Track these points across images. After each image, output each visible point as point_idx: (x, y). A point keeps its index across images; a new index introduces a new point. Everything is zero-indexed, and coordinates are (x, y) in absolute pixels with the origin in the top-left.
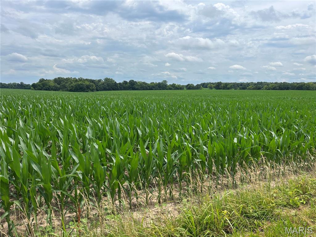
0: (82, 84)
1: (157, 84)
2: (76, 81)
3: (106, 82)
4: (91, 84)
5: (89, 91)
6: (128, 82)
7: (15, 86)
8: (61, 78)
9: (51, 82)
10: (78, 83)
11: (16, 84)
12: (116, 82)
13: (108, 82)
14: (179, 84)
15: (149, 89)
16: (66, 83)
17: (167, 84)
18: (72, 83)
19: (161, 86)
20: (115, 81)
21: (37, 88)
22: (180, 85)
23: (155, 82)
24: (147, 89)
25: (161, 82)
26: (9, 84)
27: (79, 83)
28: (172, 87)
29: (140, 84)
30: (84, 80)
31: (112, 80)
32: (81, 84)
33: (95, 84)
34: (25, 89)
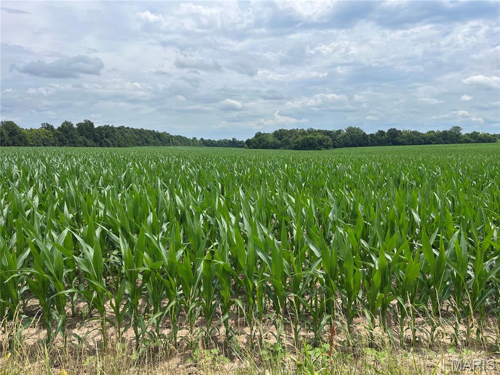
0: (312, 138)
1: (441, 133)
2: (303, 133)
3: (350, 134)
4: (326, 137)
5: (323, 149)
6: (386, 131)
7: (226, 143)
8: (284, 130)
9: (270, 137)
10: (306, 136)
11: (226, 140)
12: (364, 134)
13: (353, 133)
14: (486, 133)
15: (423, 142)
16: (290, 137)
17: (461, 134)
18: (298, 137)
19: (449, 136)
20: (364, 131)
21: (251, 145)
22: (488, 134)
23: (436, 131)
24: (420, 143)
25: (448, 129)
26: (219, 141)
27: (308, 137)
28: (471, 137)
29: (407, 134)
30: (316, 131)
31: (358, 129)
32: (310, 138)
33: (331, 137)
34: (238, 147)
